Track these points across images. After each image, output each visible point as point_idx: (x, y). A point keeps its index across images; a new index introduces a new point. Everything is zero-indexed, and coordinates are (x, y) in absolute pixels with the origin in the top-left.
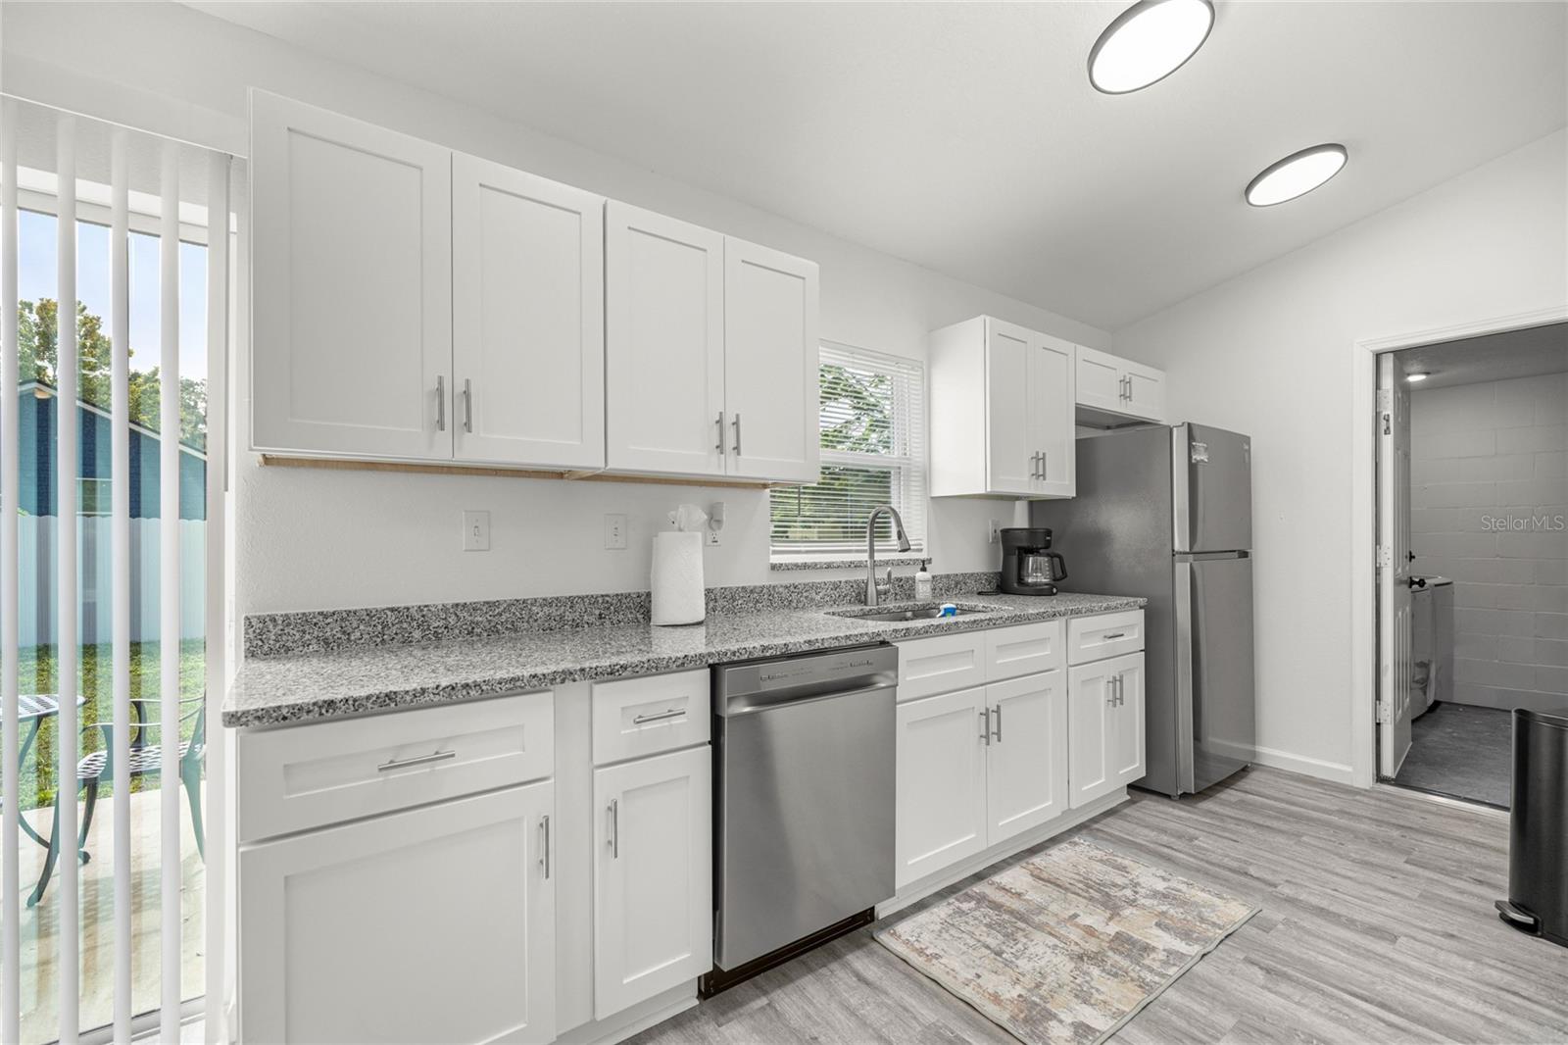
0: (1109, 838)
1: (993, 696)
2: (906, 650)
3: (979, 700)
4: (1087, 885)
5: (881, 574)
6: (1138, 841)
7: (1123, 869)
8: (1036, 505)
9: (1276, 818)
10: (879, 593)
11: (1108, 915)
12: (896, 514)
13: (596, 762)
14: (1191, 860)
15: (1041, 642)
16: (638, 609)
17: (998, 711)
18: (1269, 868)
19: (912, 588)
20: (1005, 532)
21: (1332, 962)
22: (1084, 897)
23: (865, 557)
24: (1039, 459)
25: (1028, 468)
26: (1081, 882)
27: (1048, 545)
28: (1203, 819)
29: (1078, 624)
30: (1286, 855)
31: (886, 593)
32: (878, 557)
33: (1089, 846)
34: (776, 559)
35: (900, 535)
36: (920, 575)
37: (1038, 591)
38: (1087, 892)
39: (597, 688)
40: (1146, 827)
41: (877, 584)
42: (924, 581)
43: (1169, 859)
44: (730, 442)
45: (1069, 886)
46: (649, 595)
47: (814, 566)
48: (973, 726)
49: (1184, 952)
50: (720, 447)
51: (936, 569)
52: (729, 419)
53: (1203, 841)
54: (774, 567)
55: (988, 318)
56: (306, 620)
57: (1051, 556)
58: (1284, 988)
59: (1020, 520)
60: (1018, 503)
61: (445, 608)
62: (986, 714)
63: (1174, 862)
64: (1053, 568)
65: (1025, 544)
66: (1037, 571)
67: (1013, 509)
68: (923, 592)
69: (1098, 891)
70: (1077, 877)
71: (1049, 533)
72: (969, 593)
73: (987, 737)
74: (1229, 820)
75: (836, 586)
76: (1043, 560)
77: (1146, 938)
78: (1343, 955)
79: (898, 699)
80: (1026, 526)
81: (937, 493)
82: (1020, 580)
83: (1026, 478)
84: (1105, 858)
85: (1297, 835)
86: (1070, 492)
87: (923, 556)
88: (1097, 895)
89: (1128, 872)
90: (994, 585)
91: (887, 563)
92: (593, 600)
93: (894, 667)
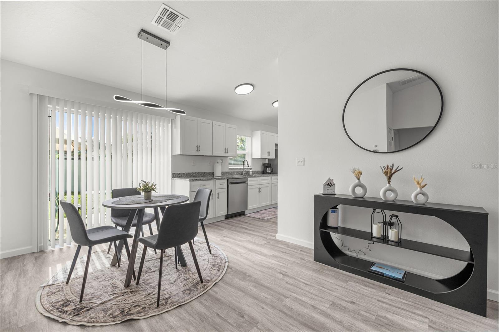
1: (260, 186)
2: (249, 179)
3: (259, 187)
5: (245, 170)
8: (269, 160)
10: (244, 173)
12: (247, 161)
13: (216, 188)
15: (268, 179)
16: (213, 174)
17: (261, 188)
19: (249, 173)
20: (264, 164)
23: (242, 168)
24: (269, 153)
25: (267, 154)
27: (270, 166)
29: (273, 177)
31: (245, 173)
32: (244, 168)
34: (229, 168)
35: (248, 164)
36: (250, 171)
37: (269, 173)
39: (216, 181)
41: (244, 172)
42: (251, 172)
44: (226, 152)
46: (214, 172)
47: (235, 169)
48: (258, 190)
50: (225, 152)
51: (253, 170)
52: (226, 148)
54: (229, 169)
55: (261, 131)
56: (178, 174)
57: (271, 168)
59: (267, 162)
60: (266, 159)
61: (191, 173)
62: (259, 189)
64: (271, 170)
65: (267, 166)
66: (269, 170)
67: (265, 160)
68: (251, 173)
71: (270, 164)
72: (258, 174)
73: (259, 192)
75: (238, 172)
76: (270, 169)
79: (248, 185)
80: (268, 163)
81: (253, 158)
82: (266, 172)
83: (267, 155)
86: (274, 158)
87: (251, 168)
90: (262, 173)
91: (245, 169)
92: (207, 173)
93: (248, 181)
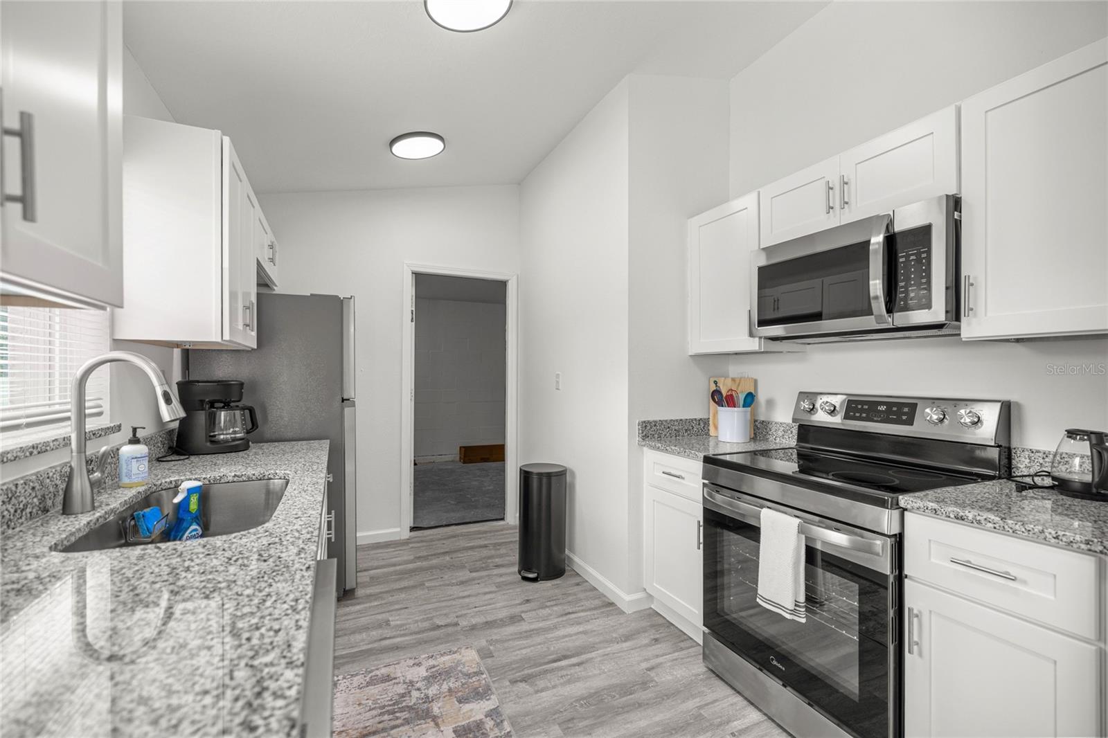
0: (345, 660)
4: (389, 713)
6: (364, 648)
7: (387, 679)
9: (400, 579)
11: (432, 724)
14: (407, 638)
18: (440, 615)
21: (528, 650)
22: (402, 725)
26: (382, 714)
28: (373, 604)
30: (435, 600)
33: (344, 678)
38: (397, 718)
40: (354, 633)
43: (397, 648)
45: (381, 726)
49: (493, 707)
53: (395, 620)
58: (541, 683)
63: (401, 648)
64: (244, 421)
66: (229, 426)
69: (402, 710)
70: (374, 712)
74: (385, 595)
76: (235, 414)
77: (469, 718)
78: (525, 642)
84: (368, 679)
85: (421, 585)
86: (254, 343)
88: (405, 715)
89: (395, 678)
